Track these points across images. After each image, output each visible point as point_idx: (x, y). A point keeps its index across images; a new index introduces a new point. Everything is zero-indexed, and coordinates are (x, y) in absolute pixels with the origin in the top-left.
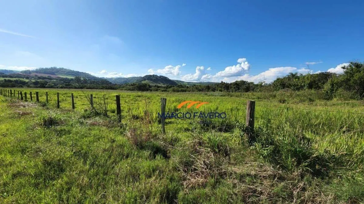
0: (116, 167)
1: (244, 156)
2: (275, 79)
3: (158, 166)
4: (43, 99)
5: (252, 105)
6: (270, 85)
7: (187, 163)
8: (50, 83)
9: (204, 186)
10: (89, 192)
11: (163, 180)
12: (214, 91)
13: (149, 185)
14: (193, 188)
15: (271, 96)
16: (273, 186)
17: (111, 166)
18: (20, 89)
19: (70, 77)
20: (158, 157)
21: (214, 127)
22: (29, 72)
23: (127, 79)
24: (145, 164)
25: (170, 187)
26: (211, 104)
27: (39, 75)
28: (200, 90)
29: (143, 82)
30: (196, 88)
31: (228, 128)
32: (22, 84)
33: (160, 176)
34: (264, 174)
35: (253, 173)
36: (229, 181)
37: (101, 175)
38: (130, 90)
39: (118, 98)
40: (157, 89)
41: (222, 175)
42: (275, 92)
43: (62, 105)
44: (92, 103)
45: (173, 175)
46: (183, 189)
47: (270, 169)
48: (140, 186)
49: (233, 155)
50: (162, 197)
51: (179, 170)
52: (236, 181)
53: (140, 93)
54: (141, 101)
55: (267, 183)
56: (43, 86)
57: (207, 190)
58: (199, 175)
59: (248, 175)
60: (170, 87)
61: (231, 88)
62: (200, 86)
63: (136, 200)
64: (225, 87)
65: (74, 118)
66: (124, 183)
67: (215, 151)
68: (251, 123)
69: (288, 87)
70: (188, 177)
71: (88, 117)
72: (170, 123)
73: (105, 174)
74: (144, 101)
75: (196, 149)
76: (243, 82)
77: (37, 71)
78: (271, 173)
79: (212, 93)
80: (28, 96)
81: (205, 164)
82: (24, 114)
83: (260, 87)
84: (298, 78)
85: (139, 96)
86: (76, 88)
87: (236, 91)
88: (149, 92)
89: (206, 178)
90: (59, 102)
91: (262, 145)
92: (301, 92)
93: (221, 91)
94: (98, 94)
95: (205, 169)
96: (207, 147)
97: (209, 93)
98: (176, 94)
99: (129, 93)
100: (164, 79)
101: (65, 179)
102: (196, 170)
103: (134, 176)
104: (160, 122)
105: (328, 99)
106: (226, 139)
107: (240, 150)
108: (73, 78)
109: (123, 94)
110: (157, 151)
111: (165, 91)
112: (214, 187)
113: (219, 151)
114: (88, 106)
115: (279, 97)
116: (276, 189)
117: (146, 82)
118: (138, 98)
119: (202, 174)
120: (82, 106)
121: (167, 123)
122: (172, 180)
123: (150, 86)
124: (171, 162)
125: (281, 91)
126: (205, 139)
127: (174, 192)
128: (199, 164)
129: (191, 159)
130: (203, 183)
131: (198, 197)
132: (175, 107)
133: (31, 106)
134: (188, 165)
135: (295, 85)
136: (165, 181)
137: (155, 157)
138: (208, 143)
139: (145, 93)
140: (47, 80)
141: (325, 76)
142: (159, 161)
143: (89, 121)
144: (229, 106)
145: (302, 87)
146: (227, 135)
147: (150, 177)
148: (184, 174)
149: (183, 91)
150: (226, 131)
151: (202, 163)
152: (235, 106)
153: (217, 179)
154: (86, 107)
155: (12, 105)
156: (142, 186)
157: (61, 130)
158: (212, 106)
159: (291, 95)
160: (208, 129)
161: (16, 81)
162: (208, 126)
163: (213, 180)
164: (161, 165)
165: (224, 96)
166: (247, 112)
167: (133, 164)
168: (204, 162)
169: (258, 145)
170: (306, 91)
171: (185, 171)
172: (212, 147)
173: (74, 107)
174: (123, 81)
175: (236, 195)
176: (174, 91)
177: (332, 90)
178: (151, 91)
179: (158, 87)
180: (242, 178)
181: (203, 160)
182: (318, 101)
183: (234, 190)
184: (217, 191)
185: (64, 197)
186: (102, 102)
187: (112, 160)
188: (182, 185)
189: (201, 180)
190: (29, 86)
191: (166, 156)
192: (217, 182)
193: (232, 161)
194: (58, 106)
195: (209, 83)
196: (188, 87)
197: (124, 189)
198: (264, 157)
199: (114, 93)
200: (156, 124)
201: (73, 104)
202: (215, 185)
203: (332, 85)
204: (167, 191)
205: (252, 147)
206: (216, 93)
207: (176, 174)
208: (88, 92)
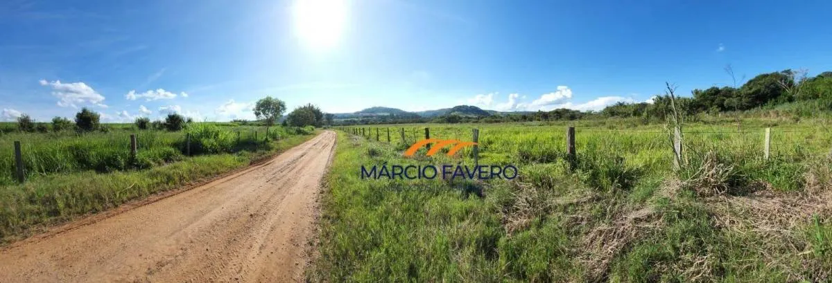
0: (426, 205)
1: (566, 185)
2: (605, 107)
3: (472, 207)
4: (367, 133)
5: (572, 131)
6: (600, 113)
7: (507, 203)
8: (372, 120)
9: (528, 227)
10: (403, 227)
11: (478, 225)
12: (531, 121)
13: (462, 229)
14: (516, 232)
15: (601, 123)
16: (591, 209)
17: (421, 204)
18: (353, 127)
19: (386, 114)
20: (472, 196)
21: (534, 159)
22: (358, 113)
23: (436, 111)
24: (456, 203)
25: (487, 232)
26: (528, 135)
27: (364, 114)
28: (515, 120)
29: (452, 114)
30: (511, 118)
31: (550, 158)
32: (354, 123)
33: (474, 219)
34: (584, 199)
35: (575, 201)
36: (554, 216)
37: (413, 211)
38: (438, 122)
39: (427, 130)
40: (468, 120)
41: (547, 211)
42: (605, 120)
43: (380, 138)
44: (403, 136)
45: (490, 218)
46: (504, 235)
47: (589, 193)
48: (452, 231)
49: (557, 186)
50: (478, 246)
51: (497, 212)
52: (560, 214)
53: (449, 126)
54: (450, 133)
55: (587, 207)
56: (367, 123)
57: (532, 232)
58: (522, 215)
59: (571, 204)
60: (482, 118)
61: (550, 116)
62: (515, 116)
63: (447, 247)
64: (544, 116)
65: (390, 150)
66: (435, 224)
67: (537, 185)
68: (573, 150)
69: (617, 115)
70: (510, 219)
71: (401, 150)
72: (483, 157)
73: (416, 210)
74: (454, 134)
75: (516, 186)
76: (566, 111)
77: (363, 112)
78: (590, 197)
79: (530, 123)
80: (358, 131)
81: (528, 202)
82: (357, 145)
83: (589, 115)
84: (625, 106)
85: (449, 129)
86: (390, 123)
87: (557, 119)
88: (459, 124)
89: (529, 217)
90: (378, 136)
91: (583, 171)
92: (629, 119)
93: (539, 120)
94: (409, 128)
95: (528, 208)
96: (529, 182)
97: (527, 123)
98: (489, 125)
99: (439, 126)
100: (475, 110)
101: (384, 207)
102: (517, 209)
103: (445, 218)
104: (472, 156)
105: (646, 124)
106: (549, 171)
107: (563, 179)
108: (388, 114)
109: (432, 127)
110: (470, 190)
111: (477, 122)
112: (539, 226)
113: (543, 184)
114: (400, 140)
115: (608, 125)
116: (594, 212)
117: (456, 113)
118: (447, 131)
119: (526, 213)
120: (396, 140)
121: (480, 158)
122: (488, 224)
123: (460, 118)
124: (487, 201)
125: (611, 119)
126: (525, 172)
127: (493, 238)
128: (521, 202)
129: (512, 198)
130: (526, 224)
131: (522, 243)
132: (488, 139)
133: (360, 139)
134: (508, 205)
135: (623, 113)
136: (480, 226)
137: (468, 197)
138: (530, 177)
139: (455, 126)
140: (370, 118)
141: (644, 105)
142: (473, 201)
143: (401, 154)
144: (549, 135)
145: (629, 115)
146: (550, 165)
147: (462, 219)
148: (504, 216)
149: (496, 122)
150: (548, 162)
151: (525, 201)
152: (556, 134)
153: (542, 216)
154: (398, 140)
155: (350, 138)
156: (453, 231)
157: (381, 161)
158: (531, 136)
159: (620, 122)
160: (527, 162)
161: (351, 121)
162: (527, 158)
163: (537, 219)
164: (475, 206)
165: (543, 125)
166: (568, 139)
167: (444, 203)
168: (526, 199)
169: (579, 172)
170: (632, 118)
171: (505, 213)
172: (534, 181)
173: (389, 140)
174: (431, 113)
175: (561, 228)
176: (487, 122)
177: (648, 117)
178: (461, 122)
179: (469, 118)
180: (565, 209)
181: (525, 197)
182: (639, 126)
183: (559, 223)
184: (544, 230)
185: (384, 225)
186: (413, 135)
187: (422, 196)
188: (503, 229)
189: (524, 221)
190: (358, 124)
191: (480, 195)
192: (542, 220)
193: (556, 193)
194: (378, 140)
195: (525, 112)
196: (501, 118)
197: (435, 232)
198: (585, 182)
199: (423, 127)
200: (468, 158)
201: (389, 137)
202: (541, 223)
203: (647, 113)
204: (484, 238)
205: (574, 175)
206: (534, 123)
207: (493, 216)
208: (400, 126)
